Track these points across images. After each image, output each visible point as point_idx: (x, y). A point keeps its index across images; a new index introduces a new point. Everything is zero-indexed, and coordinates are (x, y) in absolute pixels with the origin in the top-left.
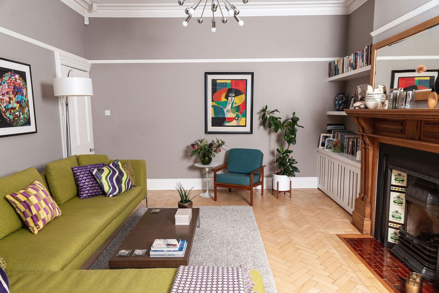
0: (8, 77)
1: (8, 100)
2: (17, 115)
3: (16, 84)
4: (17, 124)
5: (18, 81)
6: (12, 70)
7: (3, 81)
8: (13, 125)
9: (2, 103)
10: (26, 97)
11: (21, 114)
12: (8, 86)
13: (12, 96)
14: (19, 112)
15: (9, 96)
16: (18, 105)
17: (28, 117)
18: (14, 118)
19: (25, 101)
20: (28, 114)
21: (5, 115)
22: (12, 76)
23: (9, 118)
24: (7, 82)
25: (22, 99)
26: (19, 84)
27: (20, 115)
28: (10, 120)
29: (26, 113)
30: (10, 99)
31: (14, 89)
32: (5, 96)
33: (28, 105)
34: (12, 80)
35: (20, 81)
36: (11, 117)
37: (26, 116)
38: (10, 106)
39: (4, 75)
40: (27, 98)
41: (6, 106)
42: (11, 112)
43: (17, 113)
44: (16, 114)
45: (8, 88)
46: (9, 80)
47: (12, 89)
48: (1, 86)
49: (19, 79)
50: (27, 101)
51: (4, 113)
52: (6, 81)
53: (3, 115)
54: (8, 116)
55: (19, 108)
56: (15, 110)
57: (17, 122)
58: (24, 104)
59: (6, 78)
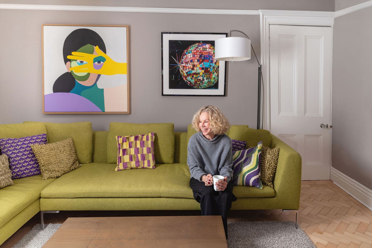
0: (195, 48)
1: (192, 67)
2: (200, 80)
3: (203, 53)
4: (198, 87)
5: (207, 50)
6: (200, 41)
7: (188, 51)
8: (194, 87)
9: (185, 70)
10: (215, 64)
11: (205, 78)
12: (193, 55)
13: (196, 63)
14: (202, 77)
15: (193, 63)
16: (203, 71)
17: (216, 81)
18: (196, 81)
19: (214, 67)
20: (216, 78)
21: (186, 79)
22: (200, 46)
23: (190, 82)
24: (193, 52)
25: (210, 66)
26: (208, 52)
27: (204, 80)
28: (191, 83)
29: (213, 78)
30: (194, 66)
31: (201, 56)
32: (189, 64)
33: (218, 71)
34: (198, 49)
35: (210, 50)
36: (193, 81)
37: (213, 80)
38: (193, 72)
39: (190, 47)
40: (217, 65)
41: (188, 72)
42: (193, 76)
43: (201, 78)
44: (199, 78)
45: (193, 57)
46: (195, 50)
47: (198, 58)
48: (185, 56)
49: (210, 48)
50: (217, 67)
51: (186, 77)
52: (191, 51)
53: (184, 79)
54: (189, 80)
55: (203, 74)
56: (198, 75)
57: (200, 85)
58: (211, 70)
59: (192, 48)
